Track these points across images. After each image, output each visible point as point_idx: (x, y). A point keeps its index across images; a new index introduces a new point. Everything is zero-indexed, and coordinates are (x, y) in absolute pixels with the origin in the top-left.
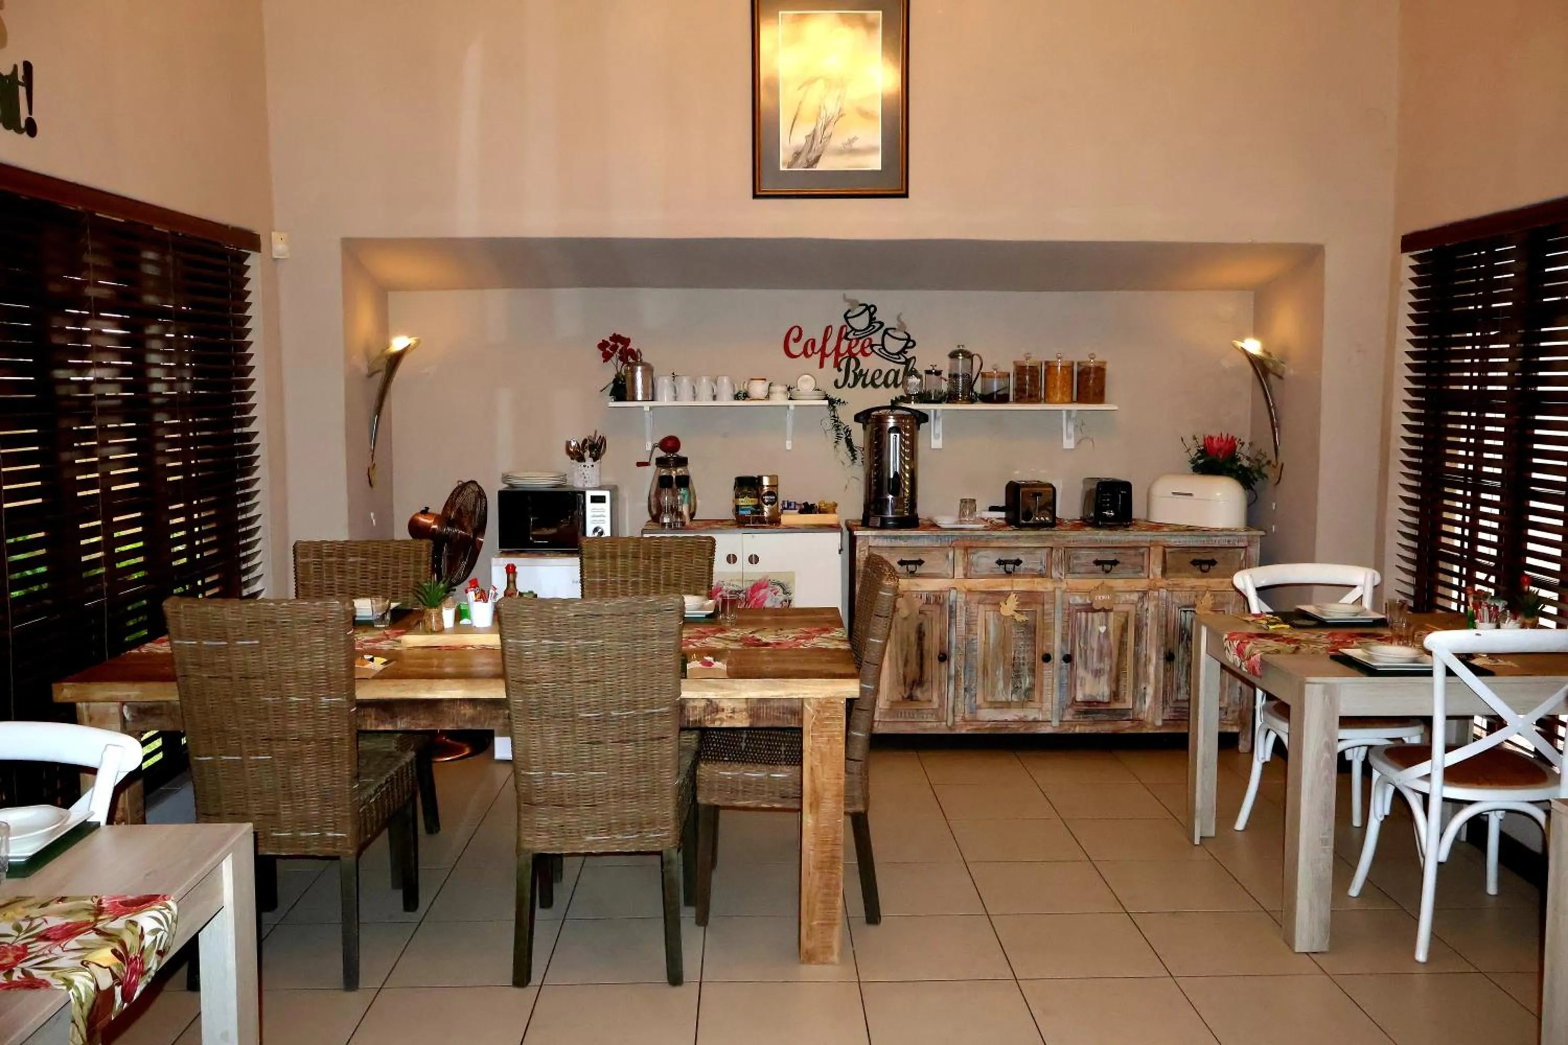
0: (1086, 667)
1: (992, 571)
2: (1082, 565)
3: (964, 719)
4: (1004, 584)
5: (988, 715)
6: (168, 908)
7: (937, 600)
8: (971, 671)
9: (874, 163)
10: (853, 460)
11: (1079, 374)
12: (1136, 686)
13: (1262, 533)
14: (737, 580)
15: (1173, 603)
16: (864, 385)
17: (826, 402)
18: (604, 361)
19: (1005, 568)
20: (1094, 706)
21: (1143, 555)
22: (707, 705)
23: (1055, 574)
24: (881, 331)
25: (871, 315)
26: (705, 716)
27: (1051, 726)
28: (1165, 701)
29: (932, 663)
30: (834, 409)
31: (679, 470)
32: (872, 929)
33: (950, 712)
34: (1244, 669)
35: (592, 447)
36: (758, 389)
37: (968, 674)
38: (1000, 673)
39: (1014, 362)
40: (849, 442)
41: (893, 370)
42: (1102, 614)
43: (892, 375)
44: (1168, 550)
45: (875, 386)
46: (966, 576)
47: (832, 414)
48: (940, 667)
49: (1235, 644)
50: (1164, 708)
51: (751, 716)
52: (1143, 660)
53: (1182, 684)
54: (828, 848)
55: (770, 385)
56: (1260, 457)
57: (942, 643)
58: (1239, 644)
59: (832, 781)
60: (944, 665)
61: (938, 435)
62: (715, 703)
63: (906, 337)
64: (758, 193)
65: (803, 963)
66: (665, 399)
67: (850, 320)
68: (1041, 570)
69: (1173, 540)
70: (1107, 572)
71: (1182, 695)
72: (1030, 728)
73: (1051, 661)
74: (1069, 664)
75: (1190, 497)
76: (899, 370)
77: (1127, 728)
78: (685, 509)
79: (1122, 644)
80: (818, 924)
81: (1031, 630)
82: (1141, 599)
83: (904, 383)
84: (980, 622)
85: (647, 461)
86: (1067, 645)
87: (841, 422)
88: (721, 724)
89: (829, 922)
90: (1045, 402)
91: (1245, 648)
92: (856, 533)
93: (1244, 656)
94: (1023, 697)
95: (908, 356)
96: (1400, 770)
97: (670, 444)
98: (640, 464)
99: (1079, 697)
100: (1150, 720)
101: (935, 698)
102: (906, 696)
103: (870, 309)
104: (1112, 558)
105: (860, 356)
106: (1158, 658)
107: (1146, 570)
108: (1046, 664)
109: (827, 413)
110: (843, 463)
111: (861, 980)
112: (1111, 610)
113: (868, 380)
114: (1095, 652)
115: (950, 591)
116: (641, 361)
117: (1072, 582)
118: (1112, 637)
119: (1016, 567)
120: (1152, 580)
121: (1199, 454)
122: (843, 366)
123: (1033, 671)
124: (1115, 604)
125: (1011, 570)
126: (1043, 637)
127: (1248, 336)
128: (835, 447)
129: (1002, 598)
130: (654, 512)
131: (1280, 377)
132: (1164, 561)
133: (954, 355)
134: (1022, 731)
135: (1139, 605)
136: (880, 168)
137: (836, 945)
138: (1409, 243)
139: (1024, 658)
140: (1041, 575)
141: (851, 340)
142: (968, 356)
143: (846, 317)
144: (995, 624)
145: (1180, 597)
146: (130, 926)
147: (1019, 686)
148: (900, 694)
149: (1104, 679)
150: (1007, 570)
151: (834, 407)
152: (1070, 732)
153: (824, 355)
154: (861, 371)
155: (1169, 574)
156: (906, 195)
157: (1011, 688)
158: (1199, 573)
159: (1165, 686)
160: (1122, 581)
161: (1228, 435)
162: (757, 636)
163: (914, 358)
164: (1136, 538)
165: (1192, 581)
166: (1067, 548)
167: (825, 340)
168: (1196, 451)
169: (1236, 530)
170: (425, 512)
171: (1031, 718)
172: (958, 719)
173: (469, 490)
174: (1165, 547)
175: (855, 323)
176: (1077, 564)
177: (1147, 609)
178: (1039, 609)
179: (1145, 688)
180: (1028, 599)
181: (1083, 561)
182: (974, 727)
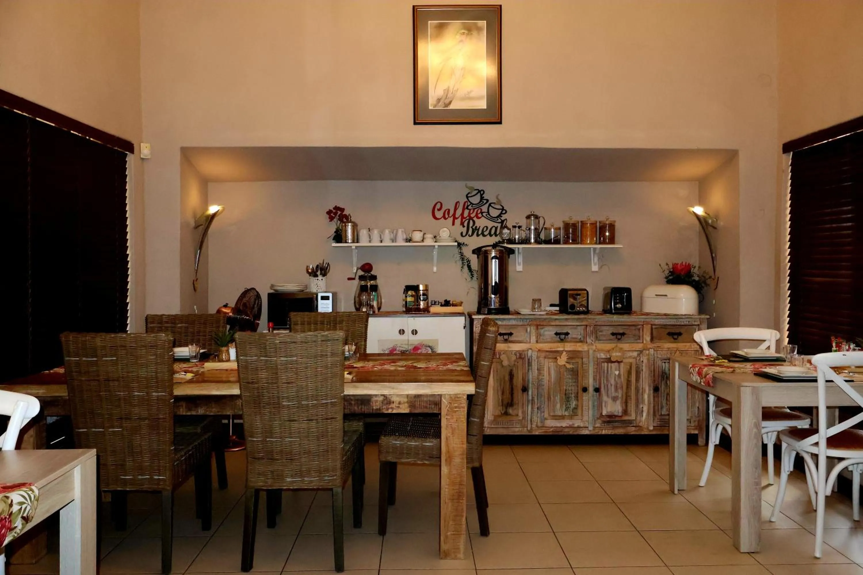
0: (608, 396)
1: (552, 339)
2: (604, 336)
3: (537, 426)
4: (559, 347)
5: (551, 424)
6: (33, 491)
7: (521, 356)
8: (541, 398)
9: (483, 105)
10: (472, 278)
11: (600, 228)
12: (637, 406)
13: (708, 317)
14: (405, 344)
15: (657, 357)
16: (478, 235)
17: (456, 244)
18: (330, 221)
19: (560, 337)
20: (613, 418)
21: (639, 329)
22: (384, 400)
23: (589, 341)
24: (488, 204)
25: (481, 195)
26: (382, 406)
27: (588, 430)
28: (654, 415)
29: (518, 393)
30: (461, 249)
31: (372, 282)
32: (484, 539)
33: (529, 422)
34: (702, 384)
35: (321, 269)
36: (417, 236)
37: (539, 398)
38: (558, 399)
39: (563, 222)
40: (469, 267)
41: (494, 226)
42: (616, 364)
43: (494, 229)
44: (654, 327)
45: (484, 236)
46: (537, 342)
47: (460, 251)
48: (523, 396)
49: (697, 369)
50: (654, 419)
51: (410, 406)
52: (641, 391)
53: (664, 404)
54: (457, 487)
55: (424, 234)
56: (705, 275)
57: (523, 380)
58: (699, 369)
59: (459, 446)
60: (525, 393)
61: (520, 263)
62: (389, 398)
63: (501, 208)
64: (417, 121)
65: (442, 559)
66: (364, 242)
67: (469, 199)
68: (581, 338)
69: (657, 321)
70: (619, 339)
71: (664, 412)
72: (576, 431)
73: (588, 391)
74: (598, 394)
75: (665, 297)
76: (497, 227)
77: (632, 431)
78: (375, 304)
79: (629, 382)
80: (451, 534)
81: (575, 373)
82: (639, 355)
83: (501, 233)
84: (546, 369)
85: (354, 277)
86: (596, 382)
87: (465, 256)
88: (392, 411)
89: (457, 533)
90: (581, 244)
91: (703, 371)
92: (474, 317)
93: (702, 376)
94: (571, 413)
95: (503, 218)
96: (799, 441)
97: (367, 267)
98: (349, 279)
99: (604, 413)
100: (646, 426)
101: (520, 414)
102: (503, 412)
103: (481, 192)
104: (621, 332)
105: (475, 219)
106: (649, 390)
107: (641, 338)
108: (584, 394)
109: (457, 250)
110: (466, 279)
111: (477, 569)
112: (622, 362)
113: (480, 232)
114: (613, 386)
115: (528, 351)
116: (351, 220)
117: (600, 345)
118: (622, 377)
119: (566, 336)
120: (645, 344)
121: (670, 274)
122: (466, 224)
123: (577, 397)
124: (624, 358)
125: (563, 338)
126: (582, 377)
127: (696, 205)
128: (461, 270)
129: (558, 354)
130: (357, 306)
131: (715, 228)
132: (652, 334)
133: (528, 217)
134: (571, 433)
135: (638, 358)
136: (485, 108)
137: (462, 547)
138: (787, 148)
139: (572, 390)
140: (581, 341)
141: (470, 210)
142: (537, 217)
143: (467, 197)
144: (554, 370)
145: (662, 354)
146: (5, 499)
147: (569, 406)
148: (500, 411)
149: (618, 402)
150: (561, 338)
151: (461, 247)
152: (600, 433)
153: (455, 218)
154: (476, 227)
155: (655, 341)
156: (500, 123)
157: (564, 408)
158: (672, 340)
159: (654, 407)
160: (628, 345)
161: (686, 263)
162: (415, 364)
163: (506, 219)
164: (635, 320)
165: (668, 345)
166: (595, 325)
167: (456, 209)
168: (668, 272)
169: (693, 315)
170: (226, 306)
171: (576, 425)
172: (534, 426)
173: (252, 294)
174: (652, 325)
175: (472, 200)
176: (601, 335)
177: (643, 361)
178: (580, 361)
179: (642, 407)
180: (573, 355)
181: (604, 333)
182: (543, 431)
